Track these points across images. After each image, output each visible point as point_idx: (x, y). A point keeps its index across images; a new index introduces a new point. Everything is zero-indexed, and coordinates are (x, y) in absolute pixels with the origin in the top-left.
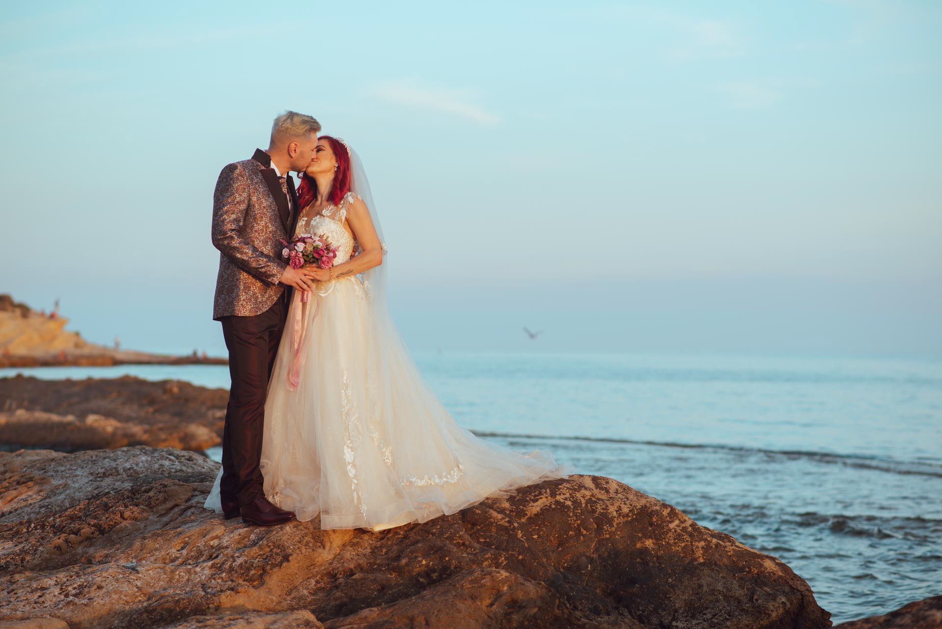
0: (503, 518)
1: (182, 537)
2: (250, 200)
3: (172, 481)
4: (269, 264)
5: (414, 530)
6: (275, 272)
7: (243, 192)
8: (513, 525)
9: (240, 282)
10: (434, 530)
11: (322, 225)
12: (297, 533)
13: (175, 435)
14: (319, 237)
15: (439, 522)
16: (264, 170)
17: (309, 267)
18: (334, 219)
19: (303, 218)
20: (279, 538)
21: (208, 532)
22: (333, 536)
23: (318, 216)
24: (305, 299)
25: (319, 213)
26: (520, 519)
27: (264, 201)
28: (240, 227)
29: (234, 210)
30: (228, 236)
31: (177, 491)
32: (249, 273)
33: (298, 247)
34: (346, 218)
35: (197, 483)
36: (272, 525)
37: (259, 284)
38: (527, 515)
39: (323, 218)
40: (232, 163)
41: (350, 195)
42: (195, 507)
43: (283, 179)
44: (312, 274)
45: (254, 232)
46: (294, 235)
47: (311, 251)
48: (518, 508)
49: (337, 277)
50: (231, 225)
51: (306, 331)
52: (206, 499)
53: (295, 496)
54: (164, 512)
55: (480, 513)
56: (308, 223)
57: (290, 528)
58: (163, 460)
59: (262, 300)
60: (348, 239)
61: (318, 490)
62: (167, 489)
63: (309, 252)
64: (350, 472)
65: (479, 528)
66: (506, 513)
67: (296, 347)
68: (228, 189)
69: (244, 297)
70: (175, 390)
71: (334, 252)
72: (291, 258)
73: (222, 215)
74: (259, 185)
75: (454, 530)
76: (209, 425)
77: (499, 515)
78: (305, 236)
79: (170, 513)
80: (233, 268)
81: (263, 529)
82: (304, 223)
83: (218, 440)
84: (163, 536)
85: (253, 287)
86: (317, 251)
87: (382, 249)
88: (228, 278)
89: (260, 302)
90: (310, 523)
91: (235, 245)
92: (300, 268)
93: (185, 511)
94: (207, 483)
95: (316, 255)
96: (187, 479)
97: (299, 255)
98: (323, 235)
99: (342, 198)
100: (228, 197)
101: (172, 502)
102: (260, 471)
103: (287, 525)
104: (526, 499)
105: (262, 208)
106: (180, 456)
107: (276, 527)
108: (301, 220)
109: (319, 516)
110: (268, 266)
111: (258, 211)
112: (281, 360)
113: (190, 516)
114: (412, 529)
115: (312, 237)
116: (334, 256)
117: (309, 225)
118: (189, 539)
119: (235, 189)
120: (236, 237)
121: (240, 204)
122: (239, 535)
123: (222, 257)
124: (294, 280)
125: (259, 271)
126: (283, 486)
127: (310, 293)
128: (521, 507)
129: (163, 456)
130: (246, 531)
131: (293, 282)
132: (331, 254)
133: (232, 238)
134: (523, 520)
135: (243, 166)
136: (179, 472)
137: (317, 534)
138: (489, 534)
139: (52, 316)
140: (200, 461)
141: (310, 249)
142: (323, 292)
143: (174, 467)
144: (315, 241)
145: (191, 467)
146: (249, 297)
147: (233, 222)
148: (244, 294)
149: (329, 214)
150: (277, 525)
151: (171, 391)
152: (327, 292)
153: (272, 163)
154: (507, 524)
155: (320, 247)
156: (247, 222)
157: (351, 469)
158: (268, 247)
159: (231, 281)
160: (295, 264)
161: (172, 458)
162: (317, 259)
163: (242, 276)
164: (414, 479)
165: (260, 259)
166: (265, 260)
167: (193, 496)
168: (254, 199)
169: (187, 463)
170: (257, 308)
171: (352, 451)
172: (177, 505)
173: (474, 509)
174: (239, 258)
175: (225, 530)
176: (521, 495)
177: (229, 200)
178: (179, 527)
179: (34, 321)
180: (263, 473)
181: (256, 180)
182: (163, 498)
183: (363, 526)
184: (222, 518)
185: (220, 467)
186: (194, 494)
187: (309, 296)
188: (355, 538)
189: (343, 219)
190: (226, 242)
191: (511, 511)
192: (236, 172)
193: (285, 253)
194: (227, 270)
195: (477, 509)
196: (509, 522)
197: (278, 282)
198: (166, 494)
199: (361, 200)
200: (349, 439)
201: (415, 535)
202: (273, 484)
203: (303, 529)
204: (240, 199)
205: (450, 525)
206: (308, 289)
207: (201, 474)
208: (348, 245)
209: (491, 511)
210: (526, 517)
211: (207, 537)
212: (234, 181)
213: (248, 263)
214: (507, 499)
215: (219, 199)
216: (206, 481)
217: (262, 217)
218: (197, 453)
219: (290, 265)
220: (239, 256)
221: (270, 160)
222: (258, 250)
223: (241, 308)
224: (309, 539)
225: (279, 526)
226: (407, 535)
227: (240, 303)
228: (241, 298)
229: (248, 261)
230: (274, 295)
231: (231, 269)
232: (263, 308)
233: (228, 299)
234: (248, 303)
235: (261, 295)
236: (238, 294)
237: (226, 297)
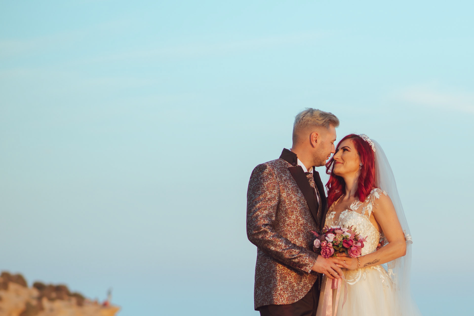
2: (280, 196)
4: (302, 254)
6: (307, 261)
7: (273, 190)
9: (276, 273)
11: (350, 219)
14: (348, 228)
16: (291, 168)
17: (338, 256)
18: (361, 213)
19: (332, 213)
23: (347, 210)
24: (335, 286)
25: (347, 208)
27: (293, 197)
28: (272, 221)
29: (266, 207)
30: (262, 231)
32: (284, 264)
33: (328, 238)
34: (372, 212)
37: (294, 274)
39: (351, 212)
40: (261, 163)
43: (310, 175)
44: (342, 263)
45: (286, 226)
46: (323, 227)
47: (340, 242)
49: (365, 266)
50: (264, 220)
56: (337, 217)
59: (298, 288)
60: (374, 232)
63: (339, 242)
68: (259, 187)
69: (281, 286)
71: (362, 242)
72: (322, 248)
73: (255, 212)
74: (288, 182)
78: (335, 227)
80: (269, 261)
82: (333, 217)
85: (289, 277)
86: (346, 241)
87: (405, 239)
88: (265, 270)
89: (296, 290)
91: (269, 239)
92: (330, 257)
95: (345, 245)
97: (329, 245)
98: (351, 227)
100: (259, 195)
105: (292, 203)
108: (331, 214)
110: (300, 256)
111: (288, 206)
115: (342, 229)
117: (338, 218)
119: (266, 187)
120: (269, 232)
121: (271, 201)
123: (258, 252)
124: (326, 268)
125: (292, 262)
127: (340, 280)
131: (325, 271)
132: (359, 244)
133: (266, 232)
135: (272, 165)
139: (105, 305)
141: (340, 239)
142: (351, 280)
144: (344, 232)
146: (285, 286)
147: (266, 217)
148: (280, 284)
149: (356, 209)
152: (355, 280)
153: (298, 160)
155: (349, 237)
156: (279, 217)
158: (300, 239)
159: (268, 273)
160: (326, 254)
162: (347, 249)
163: (278, 267)
165: (293, 251)
166: (297, 251)
168: (284, 195)
170: (294, 296)
174: (272, 251)
177: (261, 198)
179: (89, 309)
181: (284, 177)
187: (339, 284)
189: (370, 213)
190: (260, 237)
192: (265, 171)
193: (316, 243)
194: (264, 263)
197: (310, 271)
199: (386, 195)
204: (271, 196)
206: (338, 276)
208: (374, 237)
212: (264, 180)
213: (282, 255)
215: (252, 198)
217: (293, 211)
219: (321, 255)
220: (273, 248)
221: (297, 158)
222: (291, 243)
223: (279, 298)
227: (278, 292)
228: (278, 288)
229: (282, 252)
230: (309, 283)
231: (267, 261)
232: (299, 296)
233: (266, 289)
234: (285, 292)
235: (297, 283)
236: (275, 284)
237: (265, 288)
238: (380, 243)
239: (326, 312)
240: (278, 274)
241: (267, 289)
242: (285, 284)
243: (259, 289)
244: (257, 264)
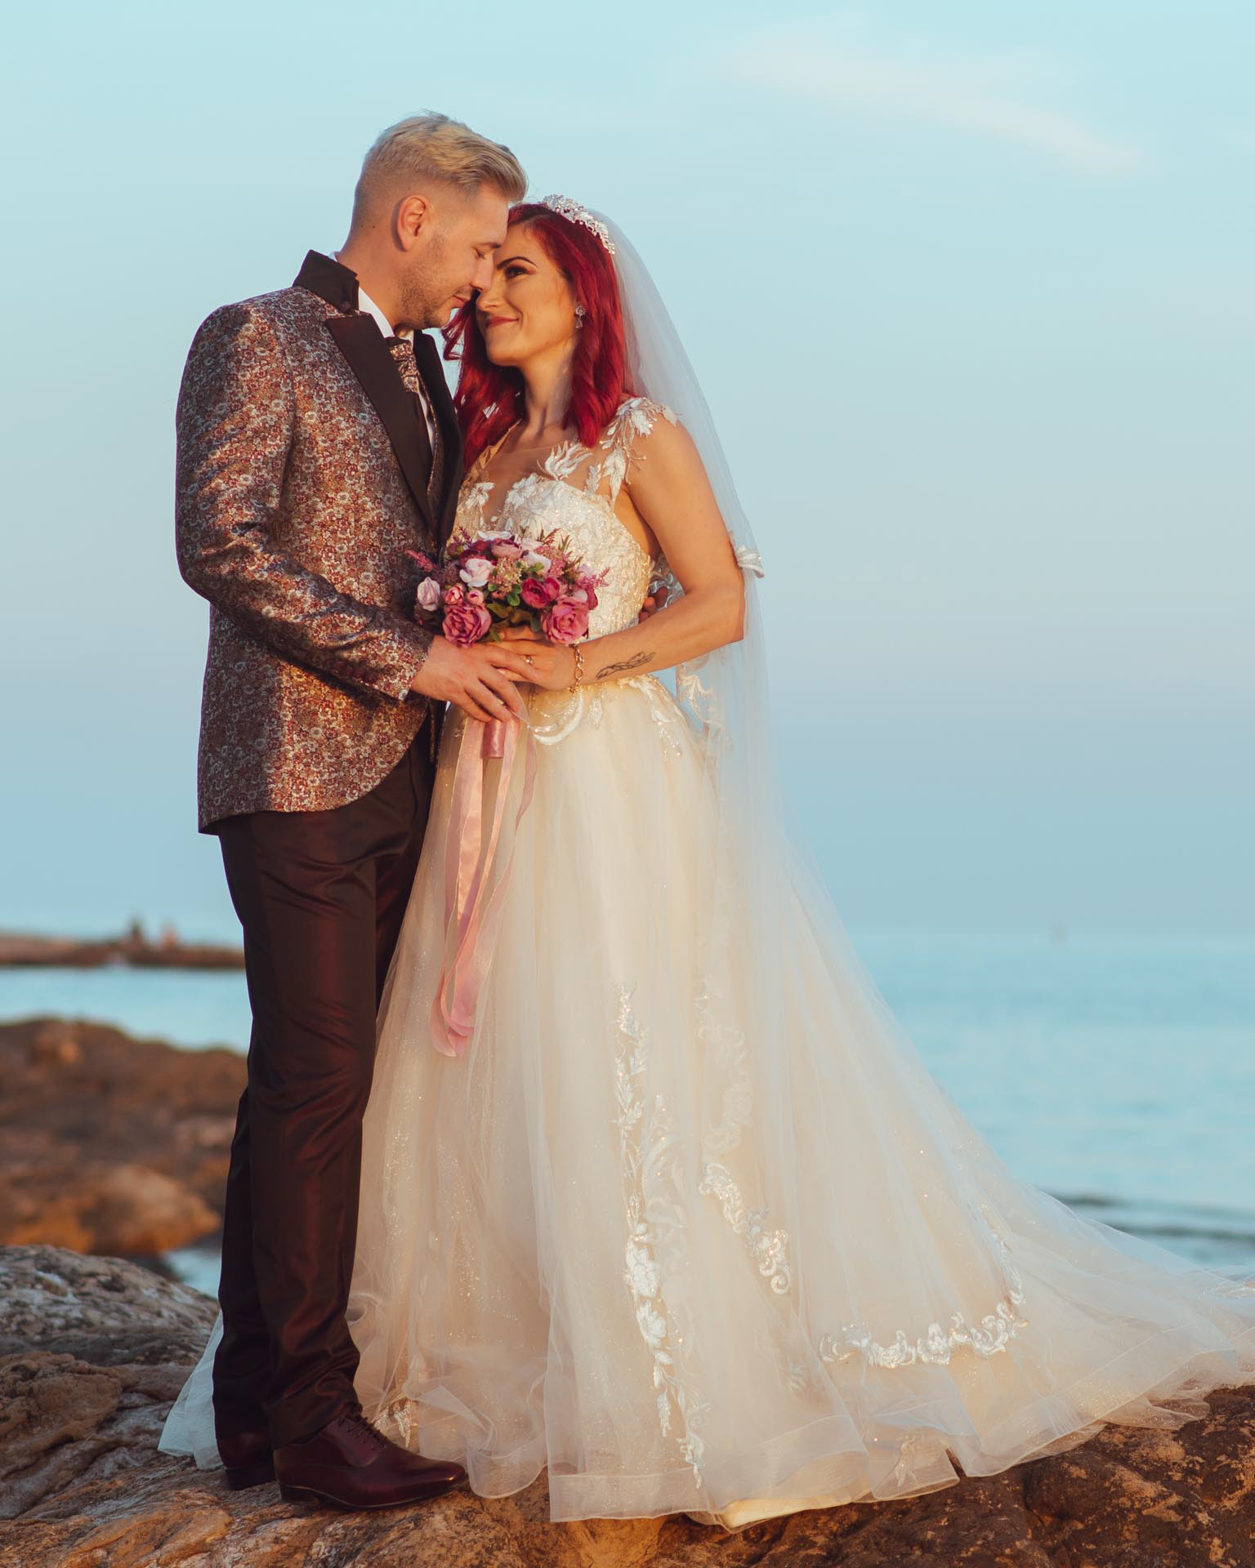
0: (1162, 1497)
1: (85, 1546)
2: (296, 422)
3: (54, 1357)
4: (375, 634)
5: (863, 1533)
6: (393, 658)
7: (272, 398)
8: (1195, 1518)
9: (281, 699)
10: (930, 1534)
12: (470, 1536)
13: (67, 1203)
14: (539, 540)
15: (946, 1504)
16: (337, 319)
17: (505, 640)
18: (584, 486)
19: (478, 485)
20: (409, 1553)
21: (173, 1531)
22: (589, 1548)
23: (533, 477)
24: (496, 748)
25: (534, 468)
26: (1218, 1499)
27: (343, 425)
28: (268, 513)
29: (247, 460)
30: (230, 549)
31: (69, 1391)
32: (307, 667)
33: (470, 572)
34: (624, 482)
35: (135, 1367)
36: (385, 1509)
37: (343, 702)
38: (1242, 1487)
39: (547, 482)
41: (640, 408)
42: (129, 1445)
43: (401, 347)
44: (519, 664)
45: (317, 528)
46: (450, 536)
47: (514, 586)
48: (1211, 1461)
49: (600, 677)
50: (239, 509)
51: (495, 856)
52: (164, 1420)
53: (467, 1414)
54: (24, 1461)
55: (1085, 1477)
56: (497, 501)
57: (446, 1518)
58: (24, 1287)
59: (358, 753)
60: (632, 556)
61: (539, 1393)
62: (35, 1385)
64: (647, 1329)
65: (1080, 1526)
66: (1170, 1477)
67: (461, 908)
68: (221, 389)
69: (298, 747)
70: (69, 1051)
71: (589, 588)
72: (447, 609)
73: (206, 479)
74: (324, 372)
75: (996, 1534)
76: (179, 1169)
77: (1147, 1484)
78: (492, 536)
79: (47, 1463)
80: (253, 653)
81: (356, 1521)
82: (482, 500)
83: (209, 1221)
84: (22, 1543)
85: (325, 713)
86: (535, 583)
88: (239, 687)
89: (350, 761)
90: (512, 1503)
91: (257, 576)
92: (477, 642)
93: (94, 1460)
94: (172, 1364)
95: (531, 599)
96: (102, 1352)
97: (474, 600)
98: (551, 535)
99: (610, 417)
100: (223, 418)
101: (51, 1427)
102: (346, 1329)
103: (435, 1508)
104: (1237, 1431)
105: (340, 446)
106: (80, 1275)
107: (400, 1516)
108: (475, 491)
109: (543, 1479)
110: (370, 640)
111: (325, 458)
112: (414, 958)
113: (113, 1475)
114: (856, 1527)
115: (517, 541)
116: (589, 601)
117: (502, 505)
118: (109, 1553)
119: (245, 388)
120: (259, 551)
121: (264, 439)
122: (277, 1540)
123: (215, 620)
124: (459, 683)
125: (341, 659)
126: (423, 1378)
127: (512, 724)
128: (1222, 1458)
129: (25, 1274)
130: (300, 1529)
131: (458, 692)
132: (581, 596)
133: (245, 553)
134: (1229, 1504)
135: (266, 311)
136: (78, 1327)
137: (537, 1541)
138: (1112, 1548)
140: (146, 1293)
141: (511, 577)
142: (548, 727)
143: (62, 1309)
144: (525, 553)
145: (118, 1310)
146: (312, 746)
147: (246, 499)
148: (295, 737)
149: (567, 471)
150: (404, 1507)
151: (53, 1055)
152: (559, 729)
153: (362, 294)
154: (1174, 1517)
155: (543, 572)
156: (291, 496)
157: (650, 1319)
158: (367, 577)
159: (250, 697)
160: (462, 630)
161: (56, 1279)
162: (536, 613)
163: (285, 678)
164: (865, 1342)
165: (343, 620)
166: (357, 620)
167: (121, 1409)
168: (311, 417)
169: (106, 1300)
170: (341, 781)
171: (652, 1257)
172: (67, 1440)
173: (1066, 1465)
174: (269, 621)
175: (228, 1525)
176: (1220, 1418)
177: (228, 428)
178: (76, 1512)
180: (355, 1340)
181: (312, 355)
182: (24, 1415)
183: (689, 1503)
184: (217, 1482)
185: (215, 1314)
186: (126, 1401)
187: (509, 738)
188: (664, 1555)
189: (616, 486)
190: (225, 569)
191: (1189, 1472)
192: (244, 332)
193: (426, 593)
194: (236, 661)
195: (1073, 1462)
196: (1180, 1508)
197: (406, 692)
198: (32, 1402)
199: (674, 422)
200: (642, 1220)
201: (866, 1548)
202: (389, 1371)
203: (490, 1523)
204: (264, 422)
205: (985, 1516)
206: (504, 712)
207: (150, 1334)
208: (630, 573)
209: (1122, 1472)
210: (1239, 1493)
211: (168, 1547)
212: (239, 362)
213: (304, 635)
214: (1174, 1432)
215: (195, 427)
216: (167, 1360)
217: (342, 477)
218: (138, 1266)
219: (443, 635)
220: (270, 610)
221: (357, 284)
222: (335, 591)
223: (289, 785)
224: (510, 1558)
225: (410, 1513)
226: (839, 1548)
227: (285, 768)
228: (287, 751)
229: (302, 626)
230: (396, 737)
231: (247, 656)
232: (360, 781)
233: (243, 757)
234: (312, 768)
235: (354, 737)
236: (277, 739)
237: (238, 751)
238: (650, 595)
239: (462, 842)
240: (285, 703)
241: (247, 755)
242: (312, 739)
243: (216, 754)
244: (209, 665)
